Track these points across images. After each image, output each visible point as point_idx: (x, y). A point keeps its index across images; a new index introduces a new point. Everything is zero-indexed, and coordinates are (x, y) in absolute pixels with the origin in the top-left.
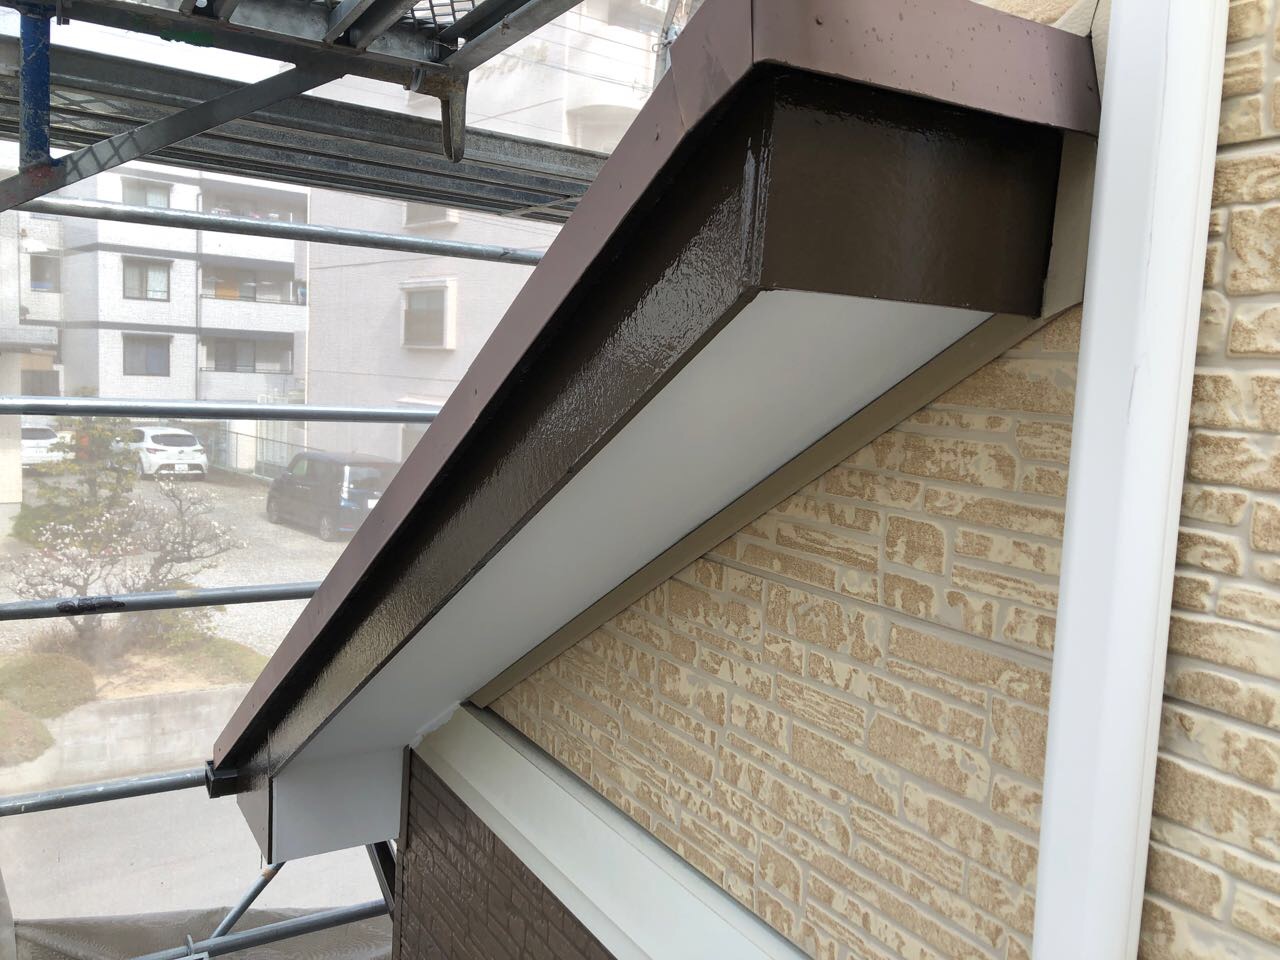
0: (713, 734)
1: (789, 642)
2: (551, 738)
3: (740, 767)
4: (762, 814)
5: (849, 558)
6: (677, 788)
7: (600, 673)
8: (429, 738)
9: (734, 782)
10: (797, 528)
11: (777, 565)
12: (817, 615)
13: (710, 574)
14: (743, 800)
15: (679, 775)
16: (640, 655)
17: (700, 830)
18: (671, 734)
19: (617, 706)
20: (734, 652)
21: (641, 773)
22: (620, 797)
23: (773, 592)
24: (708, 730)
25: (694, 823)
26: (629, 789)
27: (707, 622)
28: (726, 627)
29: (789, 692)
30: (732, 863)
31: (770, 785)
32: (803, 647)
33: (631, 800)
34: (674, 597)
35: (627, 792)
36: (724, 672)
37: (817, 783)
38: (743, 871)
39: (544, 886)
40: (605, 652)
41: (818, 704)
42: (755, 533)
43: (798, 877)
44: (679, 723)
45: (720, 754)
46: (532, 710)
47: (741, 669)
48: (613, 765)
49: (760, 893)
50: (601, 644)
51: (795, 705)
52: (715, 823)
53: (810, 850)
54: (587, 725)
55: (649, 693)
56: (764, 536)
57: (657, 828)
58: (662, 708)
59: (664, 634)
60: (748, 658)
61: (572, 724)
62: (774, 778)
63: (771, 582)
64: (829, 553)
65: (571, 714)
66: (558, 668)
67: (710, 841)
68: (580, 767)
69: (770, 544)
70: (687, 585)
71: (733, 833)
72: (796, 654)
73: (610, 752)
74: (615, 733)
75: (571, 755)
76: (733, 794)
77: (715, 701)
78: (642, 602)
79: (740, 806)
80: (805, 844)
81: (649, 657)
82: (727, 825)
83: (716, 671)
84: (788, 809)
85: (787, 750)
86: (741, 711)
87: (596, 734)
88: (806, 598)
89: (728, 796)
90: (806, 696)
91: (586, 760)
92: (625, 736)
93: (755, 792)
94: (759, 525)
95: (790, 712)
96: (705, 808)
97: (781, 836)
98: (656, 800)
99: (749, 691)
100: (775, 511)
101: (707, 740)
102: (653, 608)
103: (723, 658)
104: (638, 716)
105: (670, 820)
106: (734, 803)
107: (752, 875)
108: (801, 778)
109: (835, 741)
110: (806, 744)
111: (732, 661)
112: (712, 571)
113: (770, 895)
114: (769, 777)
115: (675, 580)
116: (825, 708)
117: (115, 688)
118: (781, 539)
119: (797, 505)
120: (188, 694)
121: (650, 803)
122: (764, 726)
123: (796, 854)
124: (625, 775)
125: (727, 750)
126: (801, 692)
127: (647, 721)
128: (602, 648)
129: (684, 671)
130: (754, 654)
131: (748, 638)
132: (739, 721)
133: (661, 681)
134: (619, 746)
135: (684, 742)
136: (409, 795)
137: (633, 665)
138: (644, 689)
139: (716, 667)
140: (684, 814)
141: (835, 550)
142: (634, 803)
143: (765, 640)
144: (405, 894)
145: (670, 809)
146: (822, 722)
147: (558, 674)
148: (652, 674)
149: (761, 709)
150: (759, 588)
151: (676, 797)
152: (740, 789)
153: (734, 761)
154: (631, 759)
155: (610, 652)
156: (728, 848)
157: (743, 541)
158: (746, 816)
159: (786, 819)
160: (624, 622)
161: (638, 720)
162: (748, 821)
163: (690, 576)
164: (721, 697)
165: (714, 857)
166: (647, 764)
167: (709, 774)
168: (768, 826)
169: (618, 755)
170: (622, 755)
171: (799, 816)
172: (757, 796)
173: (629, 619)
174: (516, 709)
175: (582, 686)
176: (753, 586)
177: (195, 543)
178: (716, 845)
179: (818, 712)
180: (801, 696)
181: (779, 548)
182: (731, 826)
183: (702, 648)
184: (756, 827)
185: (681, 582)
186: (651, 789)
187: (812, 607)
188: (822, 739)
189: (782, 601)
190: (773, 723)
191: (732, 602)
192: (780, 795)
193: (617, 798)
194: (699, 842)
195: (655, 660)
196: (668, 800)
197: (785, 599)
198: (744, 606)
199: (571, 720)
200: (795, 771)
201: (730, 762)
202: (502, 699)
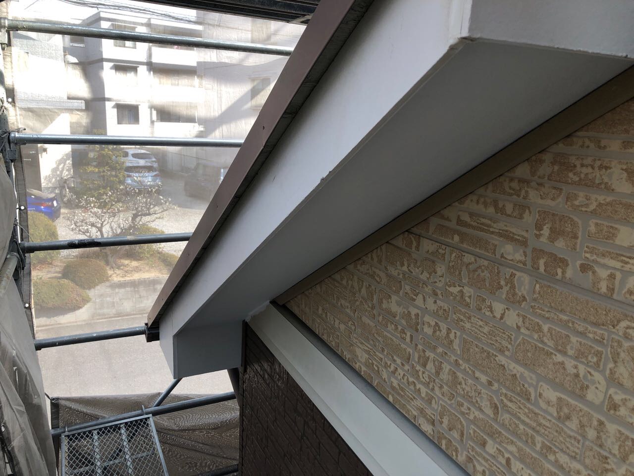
0: (411, 337)
1: (463, 287)
2: (317, 325)
3: (428, 358)
4: (441, 387)
5: (508, 237)
6: (389, 364)
7: (344, 293)
8: (254, 318)
9: (424, 365)
10: (471, 215)
11: (457, 238)
12: (483, 272)
13: (412, 242)
14: (430, 377)
15: (390, 357)
16: (368, 286)
17: (402, 389)
18: (385, 333)
19: (354, 313)
20: (426, 289)
21: (368, 352)
22: (356, 364)
23: (454, 255)
24: (408, 334)
25: (399, 385)
26: (361, 360)
27: (409, 270)
28: (422, 274)
29: (462, 317)
30: (421, 411)
31: (447, 370)
32: (472, 290)
33: (362, 367)
34: (389, 254)
35: (361, 362)
36: (419, 300)
37: (478, 374)
38: (428, 417)
39: (313, 404)
40: (347, 282)
41: (481, 326)
42: (443, 217)
43: (463, 428)
44: (391, 327)
45: (416, 349)
46: (307, 309)
47: (430, 301)
48: (352, 345)
49: (439, 432)
50: (345, 277)
51: (466, 325)
52: (412, 387)
53: (472, 413)
54: (337, 322)
55: (373, 308)
56: (448, 219)
57: (377, 383)
58: (381, 317)
59: (382, 274)
60: (436, 294)
61: (329, 319)
62: (449, 367)
63: (452, 249)
64: (493, 233)
65: (328, 314)
66: (321, 288)
67: (408, 397)
68: (333, 343)
69: (453, 224)
70: (398, 248)
71: (423, 395)
72: (468, 294)
73: (350, 338)
74: (353, 328)
75: (329, 336)
76: (423, 373)
77: (413, 317)
78: (369, 255)
79: (428, 380)
80: (469, 409)
81: (373, 287)
82: (419, 390)
83: (414, 300)
84: (459, 387)
85: (459, 352)
86: (429, 325)
87: (342, 327)
88: (475, 260)
89: (420, 373)
90: (472, 321)
92: (359, 330)
93: (438, 373)
94: (446, 212)
95: (463, 329)
96: (406, 378)
97: (453, 401)
98: (376, 369)
99: (435, 314)
100: (457, 204)
101: (408, 339)
102: (376, 259)
103: (419, 293)
104: (366, 320)
105: (385, 381)
106: (423, 378)
107: (434, 420)
108: (468, 369)
109: (492, 351)
110: (471, 350)
111: (424, 294)
112: (413, 239)
113: (445, 434)
114: (446, 367)
115: (390, 244)
116: (486, 329)
117: (117, 275)
118: (460, 222)
119: (472, 200)
120: (151, 279)
121: (373, 370)
122: (444, 336)
123: (463, 414)
124: (359, 352)
125: (420, 347)
126: (469, 318)
127: (372, 324)
128: (346, 280)
129: (394, 298)
130: (439, 292)
131: (435, 282)
132: (428, 331)
133: (380, 302)
135: (395, 339)
136: (245, 345)
137: (364, 291)
138: (370, 305)
139: (415, 297)
140: (393, 379)
141: (497, 231)
142: (364, 368)
143: (447, 284)
144: (244, 395)
145: (385, 375)
146: (483, 338)
147: (321, 291)
148: (375, 297)
149: (443, 326)
150: (444, 252)
151: (388, 369)
152: (428, 371)
153: (425, 354)
154: (362, 343)
155: (350, 282)
156: (419, 403)
157: (435, 221)
158: (431, 386)
159: (456, 392)
160: (358, 266)
161: (366, 323)
162: (433, 389)
163: (400, 242)
164: (417, 315)
165: (410, 406)
166: (371, 348)
167: (409, 359)
168: (445, 395)
169: (355, 340)
170: (357, 341)
171: (466, 392)
172: (439, 376)
173: (361, 265)
174: (299, 307)
175: (334, 300)
176: (440, 251)
177: (152, 206)
178: (412, 400)
179: (480, 331)
180: (470, 321)
181: (459, 228)
182: (421, 391)
183: (406, 285)
184: (437, 394)
185: (394, 245)
186: (374, 362)
187: (480, 266)
188: (483, 348)
189: (459, 261)
190: (450, 335)
191: (426, 259)
192: (453, 377)
193: (354, 363)
194: (402, 396)
195: (377, 289)
196: (384, 370)
197: (461, 260)
198: (434, 262)
199: (328, 317)
200: (464, 365)
201: (422, 354)
202: (291, 301)
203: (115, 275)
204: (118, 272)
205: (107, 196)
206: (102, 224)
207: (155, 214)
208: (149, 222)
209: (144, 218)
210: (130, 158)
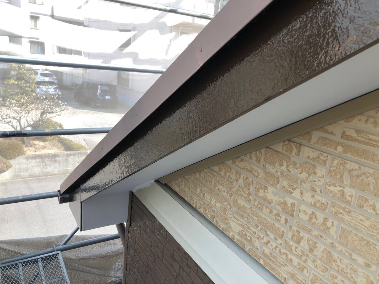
0: (286, 220)
1: (344, 187)
2: (195, 201)
3: (302, 237)
4: (314, 261)
6: (262, 237)
7: (222, 181)
8: (140, 190)
9: (298, 242)
10: (358, 131)
11: (340, 149)
12: (367, 177)
13: (292, 148)
14: (302, 252)
15: (264, 232)
16: (245, 178)
18: (260, 214)
19: (231, 197)
20: (304, 186)
21: (242, 226)
22: (230, 232)
23: (335, 162)
24: (283, 217)
25: (271, 253)
26: (235, 230)
27: (288, 170)
28: (301, 173)
29: (341, 211)
30: (292, 275)
31: (321, 249)
32: (354, 192)
33: (235, 235)
34: (268, 156)
35: (234, 232)
36: (296, 193)
37: (354, 256)
38: (299, 281)
39: (189, 255)
40: (225, 173)
41: (361, 220)
42: (327, 132)
44: (265, 210)
45: (290, 229)
46: (186, 189)
47: (309, 194)
48: (226, 219)
50: (223, 169)
51: (345, 218)
52: (284, 257)
54: (214, 200)
55: (249, 194)
57: (249, 249)
58: (257, 202)
59: (260, 171)
60: (314, 190)
61: (206, 198)
62: (323, 247)
63: (334, 157)
65: (206, 194)
66: (200, 175)
67: (280, 263)
68: (209, 216)
70: (277, 151)
71: (295, 264)
72: (348, 194)
73: (225, 213)
74: (229, 207)
75: (205, 210)
76: (297, 248)
77: (289, 205)
78: (248, 155)
79: (301, 254)
81: (250, 179)
82: (291, 260)
83: (292, 193)
84: (333, 263)
85: (335, 237)
86: (305, 213)
87: (218, 205)
88: (360, 168)
89: (293, 248)
90: (352, 215)
91: (212, 214)
92: (235, 209)
93: (311, 250)
94: (330, 128)
95: (341, 220)
96: (278, 249)
97: (326, 273)
98: (249, 239)
99: (313, 205)
100: (342, 122)
101: (283, 221)
102: (254, 159)
103: (296, 188)
104: (241, 202)
105: (257, 248)
106: (296, 251)
108: (344, 252)
109: (372, 241)
110: (349, 237)
111: (302, 189)
112: (294, 146)
114: (320, 247)
115: (269, 148)
116: (367, 223)
119: (360, 120)
121: (246, 239)
122: (321, 223)
124: (233, 224)
125: (294, 228)
126: (350, 212)
127: (247, 206)
128: (224, 171)
129: (271, 189)
130: (318, 189)
131: (314, 181)
132: (306, 218)
133: (257, 191)
134: (230, 212)
135: (269, 220)
136: (131, 208)
137: (241, 181)
138: (247, 192)
139: (292, 191)
140: (264, 248)
142: (237, 237)
143: (326, 184)
144: (129, 241)
145: (257, 244)
146: (363, 229)
147: (200, 178)
148: (252, 187)
149: (320, 215)
150: (325, 159)
151: (261, 240)
152: (301, 247)
153: (299, 234)
154: (236, 219)
156: (290, 269)
157: (316, 135)
158: (303, 259)
159: (331, 267)
160: (237, 162)
161: (242, 204)
162: (305, 261)
163: (279, 147)
164: (293, 205)
165: (281, 270)
166: (245, 223)
167: (282, 236)
168: (318, 267)
169: (229, 216)
170: (232, 216)
171: (340, 268)
172: (312, 252)
173: (240, 162)
174: (179, 187)
175: (212, 184)
176: (321, 157)
177: (54, 108)
178: (283, 266)
179: (361, 224)
180: (349, 214)
181: (342, 141)
182: (293, 260)
183: (283, 181)
184: (309, 265)
185: (273, 149)
186: (247, 233)
187: (364, 173)
188: (362, 237)
189: (342, 167)
190: (327, 223)
191: (306, 163)
192: (328, 256)
193: (228, 232)
194: (273, 262)
195: (254, 181)
196: (256, 240)
197: (344, 166)
198: (314, 166)
199: (205, 197)
200: (340, 248)
201: (296, 234)
202: (172, 182)
203: (29, 151)
204: (30, 148)
205: (24, 99)
206: (20, 118)
207: (56, 112)
208: (52, 117)
209: (48, 114)
210: (39, 76)
